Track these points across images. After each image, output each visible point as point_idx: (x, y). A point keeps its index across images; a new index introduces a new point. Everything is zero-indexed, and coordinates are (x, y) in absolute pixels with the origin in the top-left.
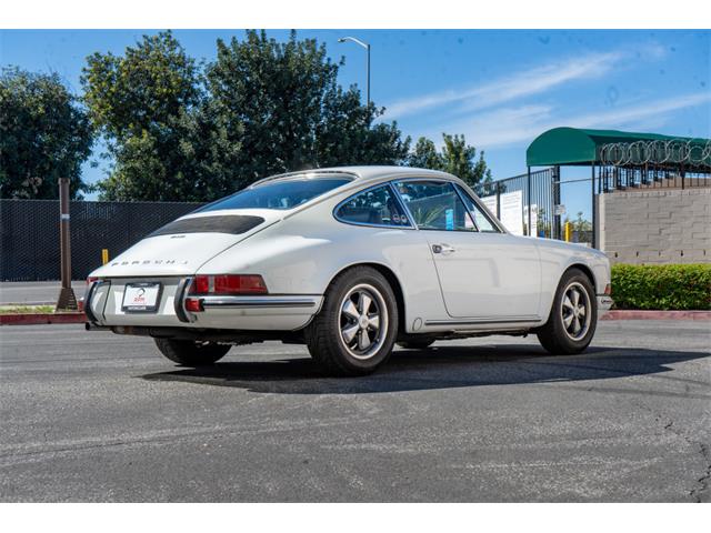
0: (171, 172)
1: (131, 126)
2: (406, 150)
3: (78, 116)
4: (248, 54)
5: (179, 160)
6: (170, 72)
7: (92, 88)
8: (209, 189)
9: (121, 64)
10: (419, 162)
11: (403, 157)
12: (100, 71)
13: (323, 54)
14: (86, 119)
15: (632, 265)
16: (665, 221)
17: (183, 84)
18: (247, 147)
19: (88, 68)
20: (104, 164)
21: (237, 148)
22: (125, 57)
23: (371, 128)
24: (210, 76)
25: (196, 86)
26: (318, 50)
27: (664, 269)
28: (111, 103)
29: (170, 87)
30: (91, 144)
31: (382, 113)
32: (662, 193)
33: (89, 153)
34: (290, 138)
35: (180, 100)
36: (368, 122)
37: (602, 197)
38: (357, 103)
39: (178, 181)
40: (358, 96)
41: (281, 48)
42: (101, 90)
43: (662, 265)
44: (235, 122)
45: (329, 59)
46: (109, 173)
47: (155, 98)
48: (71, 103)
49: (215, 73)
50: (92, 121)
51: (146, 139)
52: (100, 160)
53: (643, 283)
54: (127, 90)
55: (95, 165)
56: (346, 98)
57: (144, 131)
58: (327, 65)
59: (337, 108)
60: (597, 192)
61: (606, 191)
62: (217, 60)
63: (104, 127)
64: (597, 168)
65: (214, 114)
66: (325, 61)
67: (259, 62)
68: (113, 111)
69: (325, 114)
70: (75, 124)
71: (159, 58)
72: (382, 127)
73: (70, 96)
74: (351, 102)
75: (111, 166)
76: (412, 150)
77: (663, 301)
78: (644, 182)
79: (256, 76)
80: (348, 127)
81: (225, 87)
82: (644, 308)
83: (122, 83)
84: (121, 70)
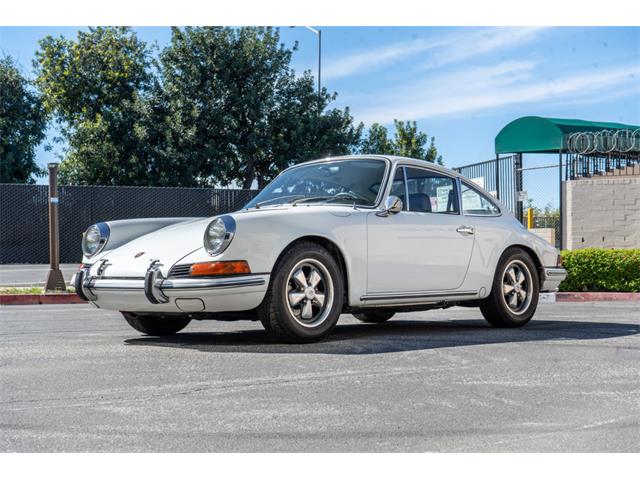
0: (125, 156)
1: (84, 110)
2: (358, 135)
3: (31, 99)
4: (203, 39)
5: (133, 145)
6: (122, 55)
7: (44, 71)
8: (163, 174)
9: (73, 48)
10: (371, 147)
11: (356, 143)
12: (52, 54)
13: (276, 40)
14: (39, 103)
15: (602, 249)
16: (630, 207)
17: (136, 68)
18: (201, 132)
19: (41, 51)
20: (58, 148)
21: (191, 133)
22: (77, 42)
23: (323, 114)
24: (164, 60)
25: (148, 71)
26: (273, 36)
27: (632, 253)
28: (65, 88)
29: (122, 71)
30: (44, 127)
31: (334, 98)
32: (627, 180)
33: (42, 136)
34: (243, 123)
35: (131, 84)
36: (321, 108)
37: (569, 184)
38: (311, 90)
39: (132, 165)
40: (311, 83)
41: (235, 33)
42: (54, 74)
43: (630, 249)
44: (189, 107)
45: (282, 45)
46: (61, 157)
47: (107, 81)
48: (24, 86)
49: (170, 58)
50: (45, 104)
51: (99, 123)
52: (53, 144)
53: (613, 266)
54: (80, 74)
55: (48, 148)
56: (299, 83)
57: (99, 116)
58: (281, 51)
59: (290, 93)
60: (564, 179)
61: (573, 178)
62: (171, 44)
63: (56, 111)
64: (564, 156)
65: (167, 99)
66: (278, 47)
67: (213, 47)
68: (65, 95)
69: (278, 99)
70: (29, 108)
71: (111, 42)
72: (335, 113)
73: (23, 80)
74: (305, 87)
75: (64, 150)
76: (365, 136)
77: (632, 284)
78: (608, 170)
79: (210, 62)
80: (301, 113)
81: (178, 72)
82: (614, 290)
83: (74, 67)
84: (73, 54)
